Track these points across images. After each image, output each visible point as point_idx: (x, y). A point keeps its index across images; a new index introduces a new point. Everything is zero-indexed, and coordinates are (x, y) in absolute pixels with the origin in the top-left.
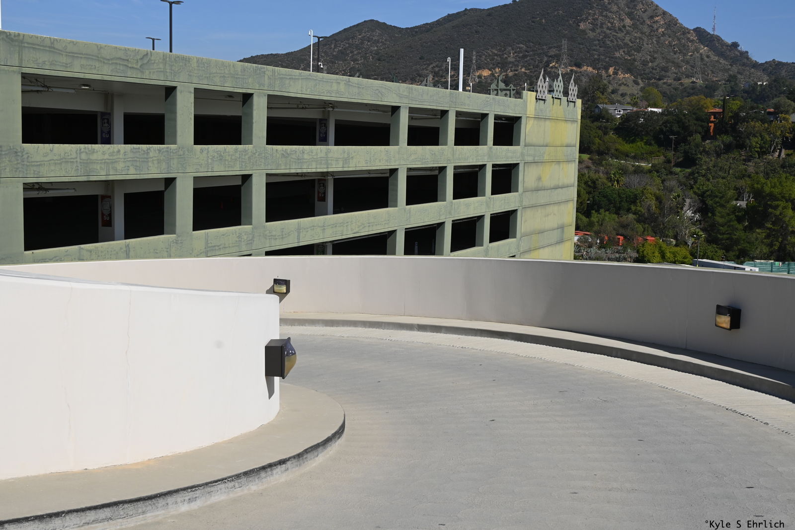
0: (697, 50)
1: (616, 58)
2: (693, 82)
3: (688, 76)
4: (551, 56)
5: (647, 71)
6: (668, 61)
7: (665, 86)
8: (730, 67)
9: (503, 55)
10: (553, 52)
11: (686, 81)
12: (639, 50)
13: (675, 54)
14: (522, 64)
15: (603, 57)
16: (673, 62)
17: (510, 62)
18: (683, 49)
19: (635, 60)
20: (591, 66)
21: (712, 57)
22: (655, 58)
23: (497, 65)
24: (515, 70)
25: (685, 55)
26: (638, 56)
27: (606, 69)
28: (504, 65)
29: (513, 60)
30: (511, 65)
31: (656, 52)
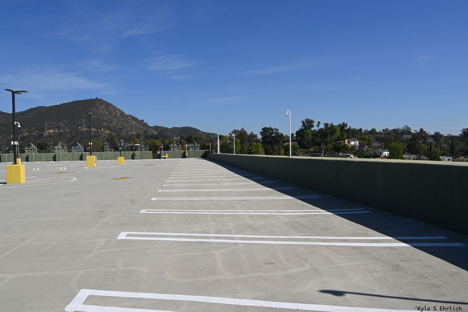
0: (132, 122)
1: (104, 125)
2: (132, 133)
3: (130, 131)
4: (78, 125)
5: (115, 130)
6: (123, 126)
7: (122, 135)
8: (143, 128)
9: (58, 124)
10: (79, 123)
11: (130, 133)
12: (112, 122)
13: (124, 124)
14: (67, 127)
15: (99, 125)
16: (124, 127)
17: (62, 127)
18: (127, 122)
19: (110, 126)
20: (94, 128)
21: (137, 125)
22: (118, 125)
23: (56, 128)
24: (64, 130)
25: (128, 124)
26: (112, 124)
27: (101, 130)
28: (59, 128)
29: (63, 126)
30: (62, 128)
31: (118, 123)
